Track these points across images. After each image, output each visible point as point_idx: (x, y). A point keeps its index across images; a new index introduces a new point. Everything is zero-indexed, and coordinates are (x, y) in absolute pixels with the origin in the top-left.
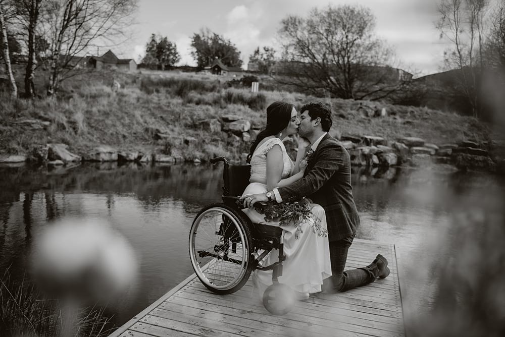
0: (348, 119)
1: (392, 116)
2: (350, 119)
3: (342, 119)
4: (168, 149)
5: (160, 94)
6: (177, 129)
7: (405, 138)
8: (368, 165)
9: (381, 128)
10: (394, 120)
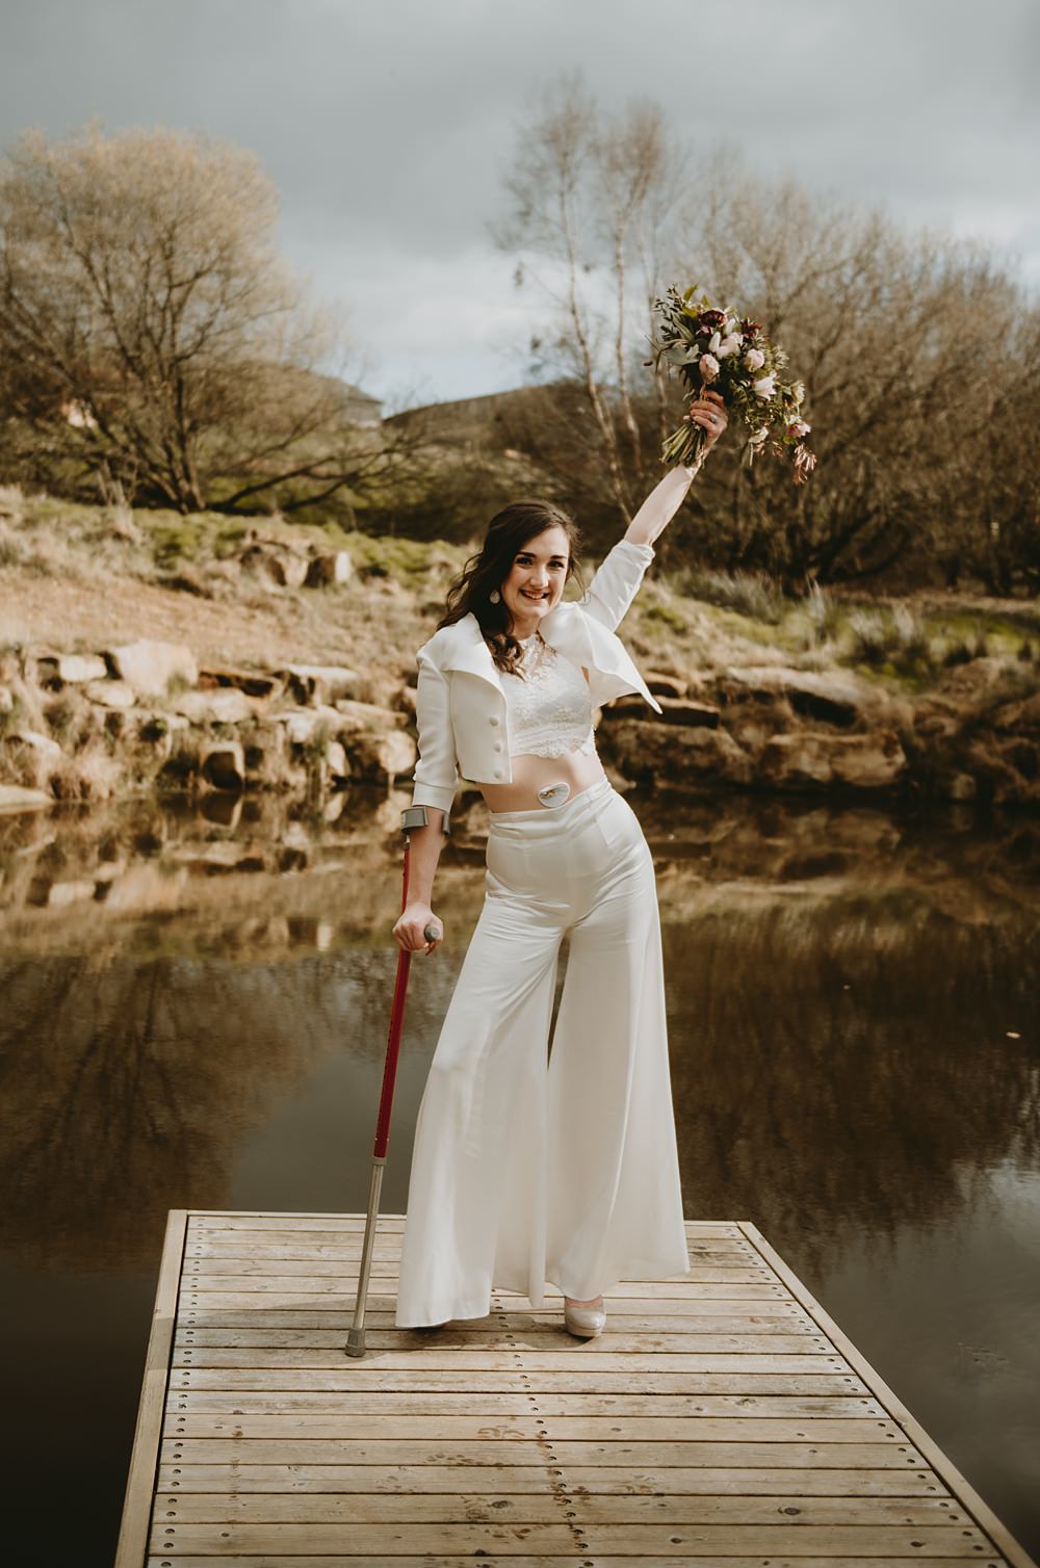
0: (209, 596)
1: (378, 583)
2: (217, 595)
3: (186, 596)
8: (314, 785)
9: (341, 632)
10: (387, 600)
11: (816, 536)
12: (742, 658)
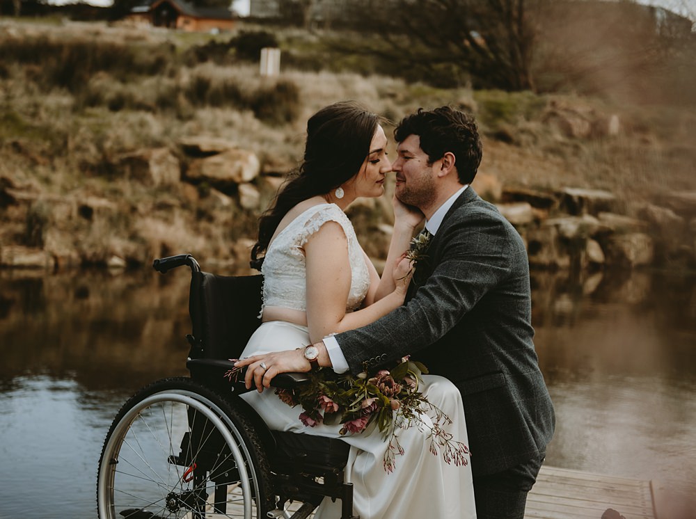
0: (518, 144)
1: (638, 136)
2: (523, 143)
3: (503, 145)
4: (34, 233)
5: (10, 83)
6: (59, 177)
7: (675, 194)
8: (575, 267)
9: (608, 168)
10: (644, 146)
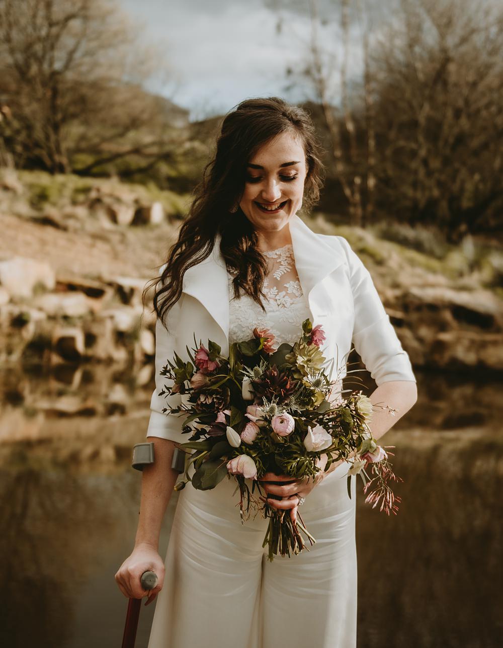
2: (71, 229)
3: (49, 229)
8: (131, 361)
11: (466, 203)
12: (419, 281)
